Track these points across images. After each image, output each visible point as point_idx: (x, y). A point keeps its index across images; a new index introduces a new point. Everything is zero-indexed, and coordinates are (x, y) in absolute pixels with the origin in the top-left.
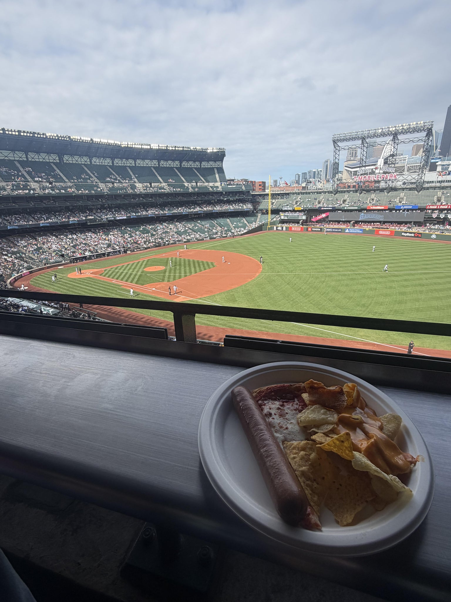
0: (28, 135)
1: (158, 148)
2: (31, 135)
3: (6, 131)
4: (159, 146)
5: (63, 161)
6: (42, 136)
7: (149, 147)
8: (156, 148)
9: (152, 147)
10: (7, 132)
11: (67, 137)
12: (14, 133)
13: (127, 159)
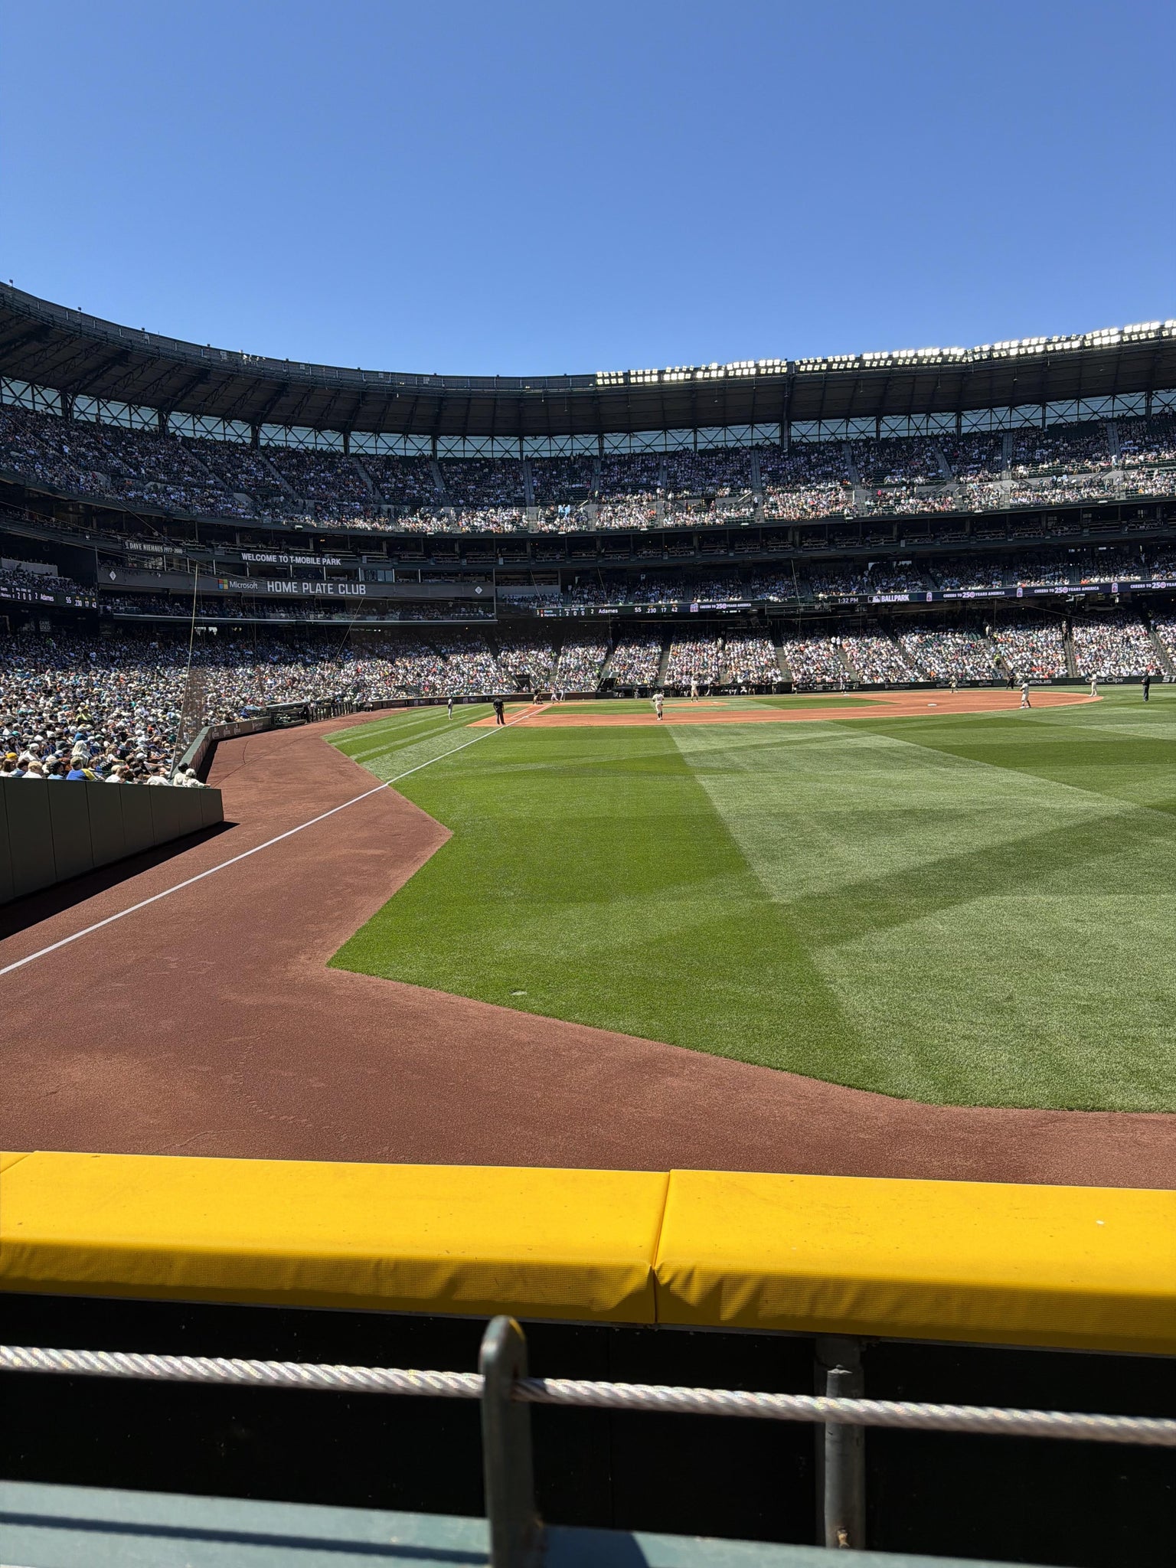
0: (681, 376)
1: (1116, 339)
2: (688, 376)
3: (633, 376)
4: (1121, 333)
5: (790, 437)
6: (714, 374)
7: (1076, 344)
8: (1106, 341)
9: (1087, 344)
10: (633, 380)
11: (784, 363)
12: (647, 379)
13: (1013, 405)
